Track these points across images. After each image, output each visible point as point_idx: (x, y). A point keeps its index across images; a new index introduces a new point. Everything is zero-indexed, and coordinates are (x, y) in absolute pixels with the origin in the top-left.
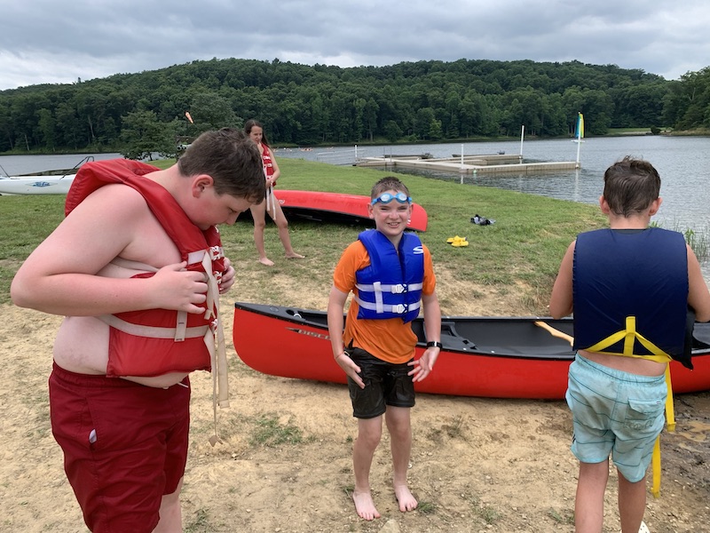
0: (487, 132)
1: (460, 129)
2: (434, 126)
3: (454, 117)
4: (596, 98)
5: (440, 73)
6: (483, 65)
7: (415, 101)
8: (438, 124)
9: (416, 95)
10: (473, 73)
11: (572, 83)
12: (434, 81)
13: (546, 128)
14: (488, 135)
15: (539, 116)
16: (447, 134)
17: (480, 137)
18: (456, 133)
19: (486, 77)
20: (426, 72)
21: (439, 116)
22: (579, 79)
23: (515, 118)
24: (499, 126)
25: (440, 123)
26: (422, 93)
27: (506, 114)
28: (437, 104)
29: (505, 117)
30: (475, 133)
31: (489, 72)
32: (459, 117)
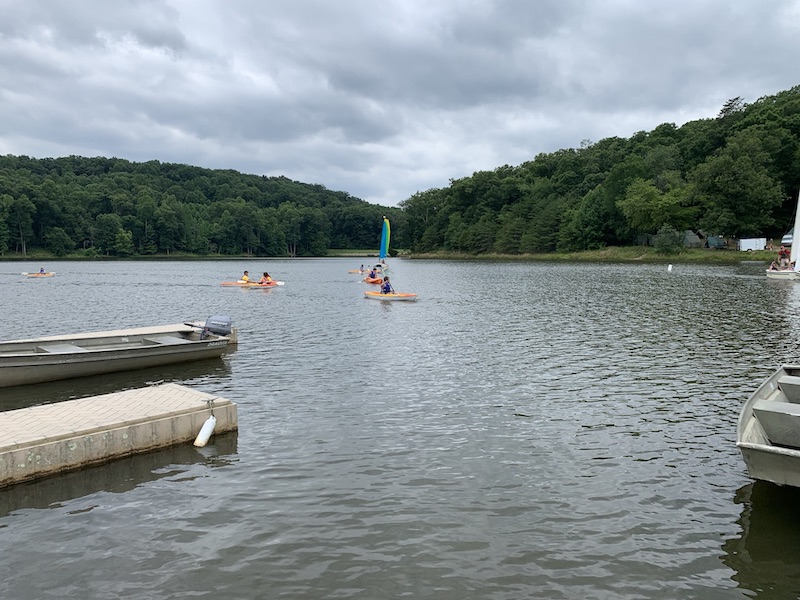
0: (193, 248)
1: (158, 243)
2: (123, 238)
3: (149, 227)
4: (313, 217)
5: (126, 173)
6: (181, 170)
7: (93, 204)
8: (128, 236)
9: (93, 196)
10: (169, 177)
11: (285, 199)
12: (119, 182)
13: (263, 246)
14: (194, 252)
15: (255, 232)
16: (141, 248)
17: (185, 254)
18: (154, 248)
19: (185, 184)
20: (106, 170)
21: (128, 226)
22: (291, 195)
23: (227, 232)
24: (207, 242)
25: (130, 234)
26: (103, 194)
27: (216, 227)
28: (124, 211)
29: (215, 231)
30: (178, 249)
31: (189, 178)
32: (156, 228)
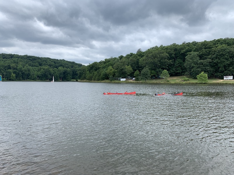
0: (32, 78)
1: (23, 77)
3: (20, 73)
4: (67, 71)
5: (17, 58)
6: (33, 57)
7: (6, 67)
8: (14, 75)
9: (6, 65)
10: (29, 60)
11: (61, 65)
12: (14, 61)
15: (50, 74)
16: (18, 78)
17: (30, 80)
18: (22, 78)
20: (12, 57)
21: (14, 73)
22: (63, 65)
23: (42, 75)
24: (37, 77)
26: (8, 64)
27: (39, 73)
28: (14, 69)
30: (28, 79)
31: (35, 60)
32: (22, 73)
